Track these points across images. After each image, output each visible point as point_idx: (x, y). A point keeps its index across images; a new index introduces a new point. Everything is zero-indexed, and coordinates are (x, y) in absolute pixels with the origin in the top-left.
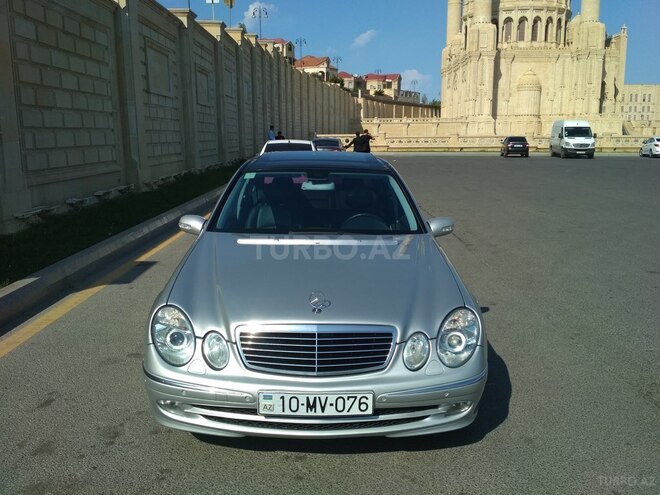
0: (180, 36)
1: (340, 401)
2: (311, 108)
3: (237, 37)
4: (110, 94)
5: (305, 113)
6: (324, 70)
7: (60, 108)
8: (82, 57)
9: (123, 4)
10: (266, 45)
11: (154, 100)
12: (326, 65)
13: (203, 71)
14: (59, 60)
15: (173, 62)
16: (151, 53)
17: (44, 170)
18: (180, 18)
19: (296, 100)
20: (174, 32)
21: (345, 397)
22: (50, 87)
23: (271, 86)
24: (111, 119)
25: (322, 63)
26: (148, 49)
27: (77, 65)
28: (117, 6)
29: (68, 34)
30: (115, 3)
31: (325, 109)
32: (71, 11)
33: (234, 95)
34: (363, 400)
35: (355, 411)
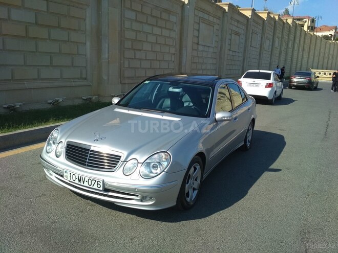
0: (223, 16)
1: (90, 180)
2: (316, 55)
3: (264, 16)
4: (174, 45)
5: (311, 57)
6: (333, 34)
7: (145, 50)
8: (161, 27)
9: (186, 2)
10: (287, 20)
11: (201, 48)
12: (334, 31)
13: (237, 34)
14: (147, 28)
15: (216, 29)
16: (202, 25)
17: (133, 77)
18: (224, 7)
19: (306, 50)
20: (220, 14)
21: (92, 179)
22: (141, 41)
23: (288, 42)
24: (173, 56)
25: (332, 29)
26: (201, 23)
27: (157, 31)
28: (184, 3)
29: (154, 17)
30: (183, 2)
31: (326, 55)
32: (156, 6)
33: (258, 46)
34: (99, 183)
35: (95, 187)
